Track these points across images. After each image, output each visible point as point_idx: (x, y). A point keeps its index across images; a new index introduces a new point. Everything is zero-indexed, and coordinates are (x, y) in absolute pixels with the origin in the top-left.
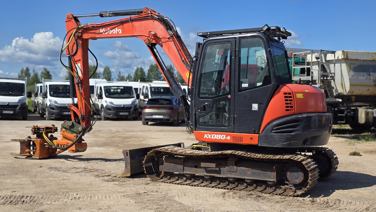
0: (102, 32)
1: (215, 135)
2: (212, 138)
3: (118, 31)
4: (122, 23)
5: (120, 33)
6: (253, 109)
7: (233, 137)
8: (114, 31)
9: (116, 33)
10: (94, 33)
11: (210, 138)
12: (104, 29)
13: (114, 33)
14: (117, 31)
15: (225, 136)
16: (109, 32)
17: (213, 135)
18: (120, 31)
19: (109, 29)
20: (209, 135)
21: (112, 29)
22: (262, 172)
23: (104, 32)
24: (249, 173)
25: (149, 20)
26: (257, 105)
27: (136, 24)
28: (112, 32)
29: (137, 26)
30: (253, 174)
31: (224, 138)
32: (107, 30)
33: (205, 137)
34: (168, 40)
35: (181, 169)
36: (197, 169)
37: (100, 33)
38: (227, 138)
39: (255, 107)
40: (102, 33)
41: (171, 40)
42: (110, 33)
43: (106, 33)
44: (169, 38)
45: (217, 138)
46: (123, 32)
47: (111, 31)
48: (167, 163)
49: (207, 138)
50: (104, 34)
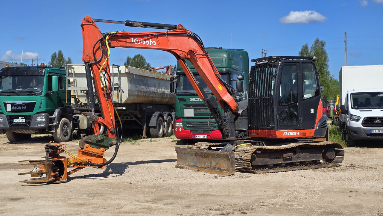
0: (134, 41)
1: (290, 132)
2: (289, 135)
3: (153, 43)
4: (157, 36)
5: (154, 45)
6: (311, 112)
7: (301, 133)
8: (147, 43)
9: (150, 44)
10: (125, 42)
11: (287, 135)
12: (136, 39)
13: (148, 44)
14: (151, 43)
15: (296, 132)
16: (142, 42)
17: (289, 133)
18: (154, 43)
19: (142, 40)
20: (286, 133)
21: (145, 40)
22: (314, 155)
23: (136, 42)
24: (308, 156)
25: (184, 36)
26: (313, 109)
27: (171, 38)
28: (146, 43)
29: (173, 40)
30: (310, 157)
31: (295, 134)
32: (140, 40)
33: (284, 135)
34: (201, 56)
35: (268, 161)
36: (278, 159)
37: (131, 43)
38: (297, 134)
39: (312, 111)
40: (134, 43)
41: (205, 56)
42: (143, 44)
43: (139, 43)
44: (203, 55)
45: (291, 135)
46: (158, 44)
47: (144, 42)
48: (258, 158)
49: (285, 135)
50: (136, 44)
